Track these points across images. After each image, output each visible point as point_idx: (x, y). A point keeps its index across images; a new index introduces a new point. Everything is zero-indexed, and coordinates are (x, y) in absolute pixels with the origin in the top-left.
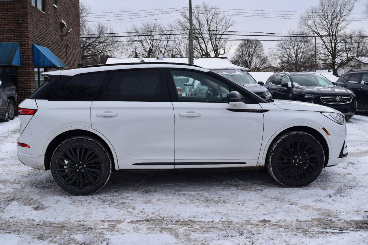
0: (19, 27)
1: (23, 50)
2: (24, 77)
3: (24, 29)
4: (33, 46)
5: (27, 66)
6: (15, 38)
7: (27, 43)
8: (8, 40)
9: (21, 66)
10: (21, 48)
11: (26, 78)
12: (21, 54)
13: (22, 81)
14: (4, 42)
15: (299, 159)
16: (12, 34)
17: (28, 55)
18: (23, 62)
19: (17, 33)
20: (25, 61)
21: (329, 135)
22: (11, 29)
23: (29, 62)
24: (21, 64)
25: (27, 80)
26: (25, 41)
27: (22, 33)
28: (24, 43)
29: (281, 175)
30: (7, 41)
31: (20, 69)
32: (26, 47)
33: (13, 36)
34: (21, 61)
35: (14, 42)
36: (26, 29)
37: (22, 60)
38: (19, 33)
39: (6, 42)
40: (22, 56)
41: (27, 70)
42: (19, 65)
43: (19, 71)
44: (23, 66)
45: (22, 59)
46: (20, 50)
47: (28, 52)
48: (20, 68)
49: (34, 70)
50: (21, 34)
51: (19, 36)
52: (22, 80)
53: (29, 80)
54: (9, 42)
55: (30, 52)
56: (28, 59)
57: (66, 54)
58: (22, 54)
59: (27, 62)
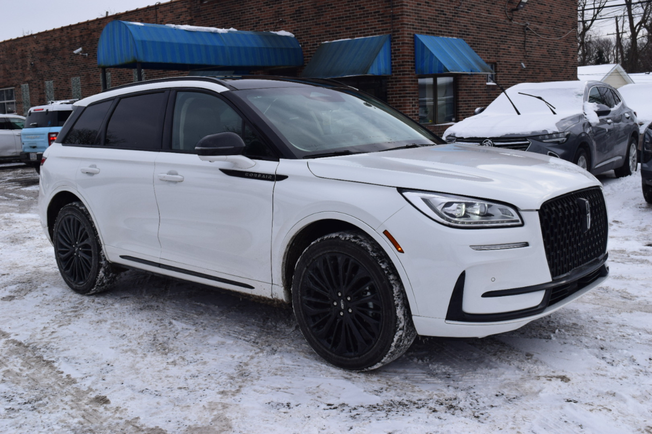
0: (389, 7)
1: (395, 47)
2: (396, 94)
3: (397, 9)
4: (415, 37)
5: (400, 75)
6: (383, 27)
7: (401, 34)
8: (375, 31)
9: (393, 75)
10: (392, 43)
11: (399, 97)
12: (392, 54)
13: (394, 102)
14: (368, 35)
15: (346, 301)
16: (381, 19)
17: (403, 56)
18: (395, 69)
19: (386, 17)
20: (399, 65)
21: (402, 251)
22: (379, 12)
23: (405, 68)
24: (392, 72)
25: (401, 100)
26: (399, 31)
27: (394, 16)
28: (398, 34)
29: (308, 330)
30: (373, 32)
31: (390, 80)
32: (400, 41)
33: (382, 24)
34: (392, 66)
35: (383, 33)
36: (399, 9)
37: (393, 64)
38: (390, 16)
39: (371, 35)
40: (393, 58)
41: (400, 81)
42: (388, 73)
43: (389, 85)
44: (395, 75)
45: (395, 63)
46: (391, 48)
47: (402, 49)
48: (392, 78)
49: (417, 81)
50: (393, 19)
51: (389, 23)
52: (392, 100)
53: (404, 100)
54: (375, 34)
55: (407, 50)
56: (403, 62)
57: (524, 46)
58: (394, 54)
59: (400, 68)
